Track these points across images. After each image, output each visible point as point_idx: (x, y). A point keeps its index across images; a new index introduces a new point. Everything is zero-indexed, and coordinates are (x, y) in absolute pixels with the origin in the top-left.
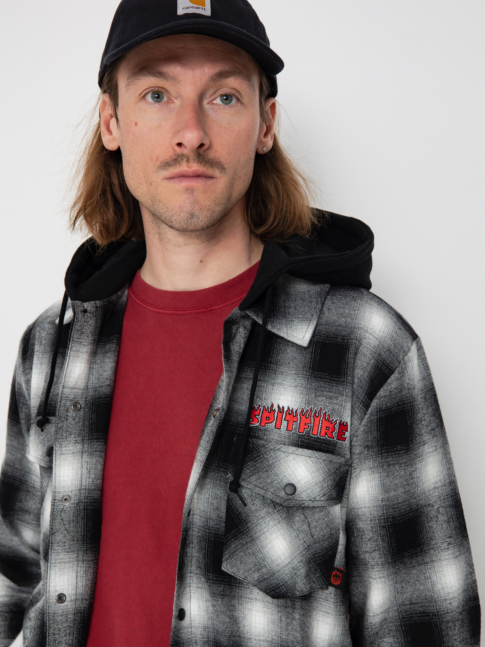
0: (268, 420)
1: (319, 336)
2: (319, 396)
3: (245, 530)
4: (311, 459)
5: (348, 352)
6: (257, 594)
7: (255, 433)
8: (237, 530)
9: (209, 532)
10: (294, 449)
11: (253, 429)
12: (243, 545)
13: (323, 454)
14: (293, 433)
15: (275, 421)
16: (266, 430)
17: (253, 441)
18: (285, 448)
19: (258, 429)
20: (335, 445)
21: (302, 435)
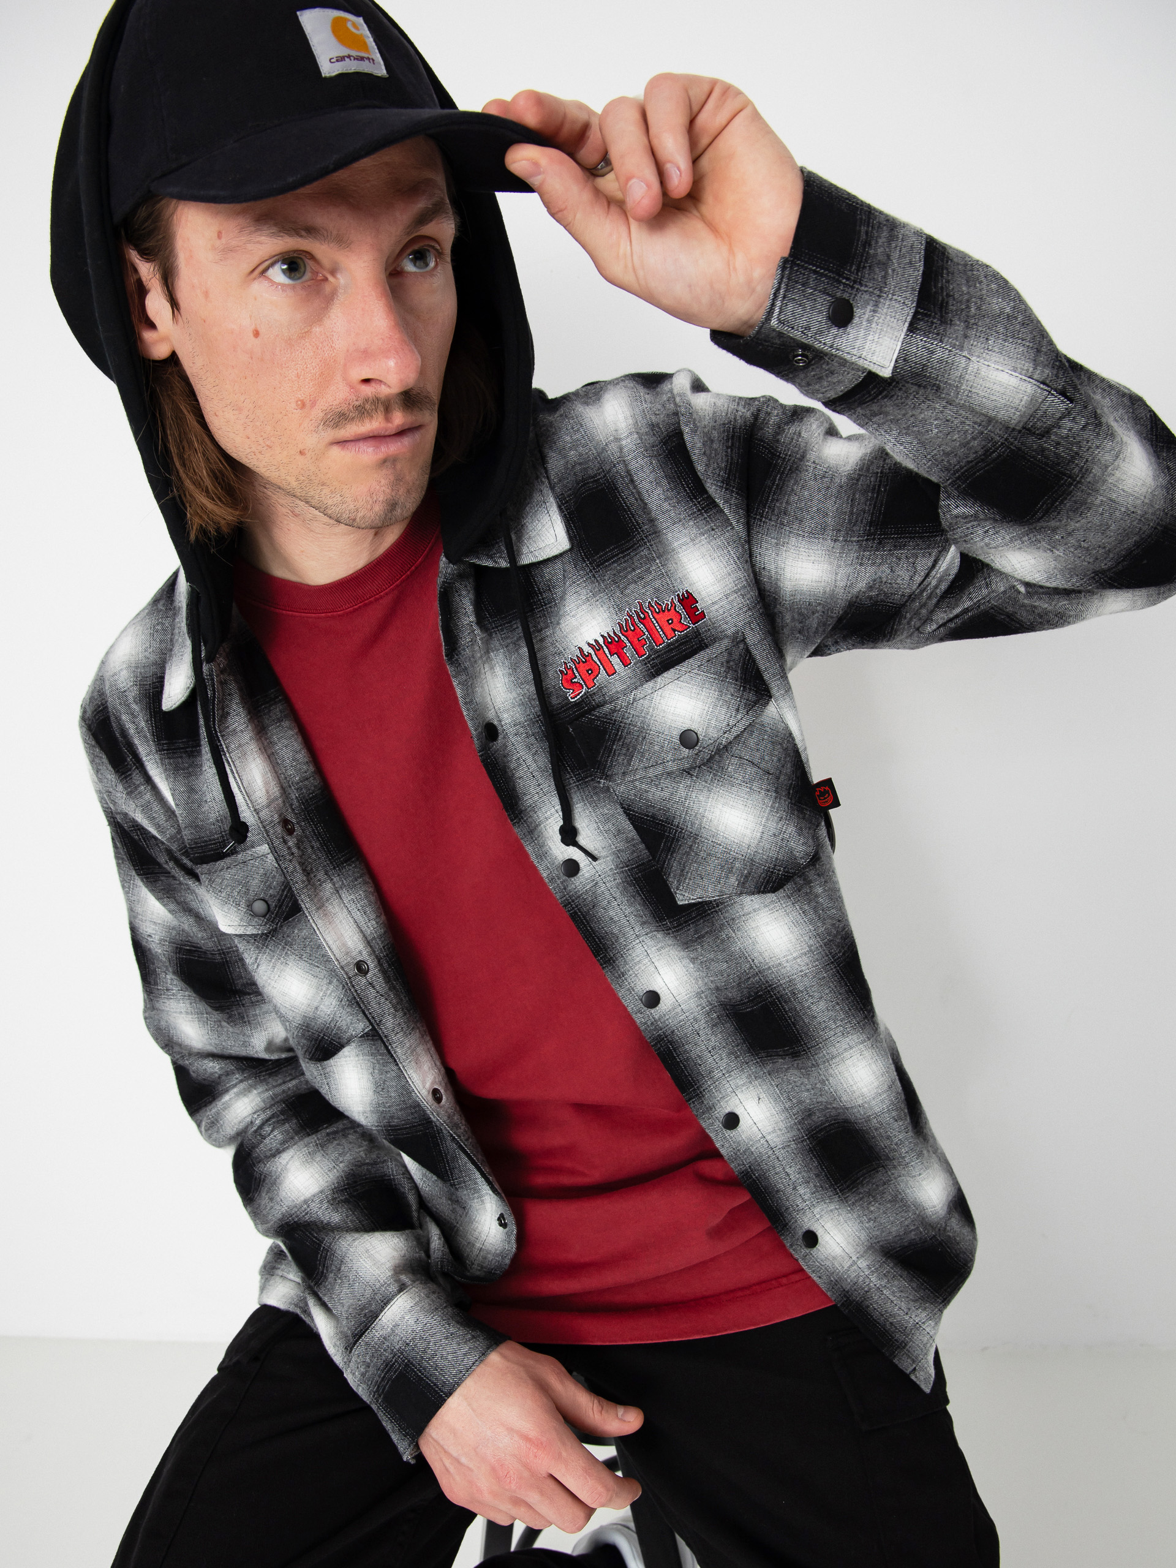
0: (592, 672)
1: (565, 503)
2: (626, 588)
3: (675, 833)
4: (681, 679)
5: (618, 492)
6: (751, 902)
7: (590, 702)
8: (666, 842)
9: (629, 870)
10: (651, 684)
11: (583, 701)
12: (688, 854)
13: (691, 660)
14: (635, 664)
15: (601, 667)
16: (600, 689)
17: (596, 716)
18: (639, 693)
19: (590, 695)
20: (697, 633)
21: (646, 658)
